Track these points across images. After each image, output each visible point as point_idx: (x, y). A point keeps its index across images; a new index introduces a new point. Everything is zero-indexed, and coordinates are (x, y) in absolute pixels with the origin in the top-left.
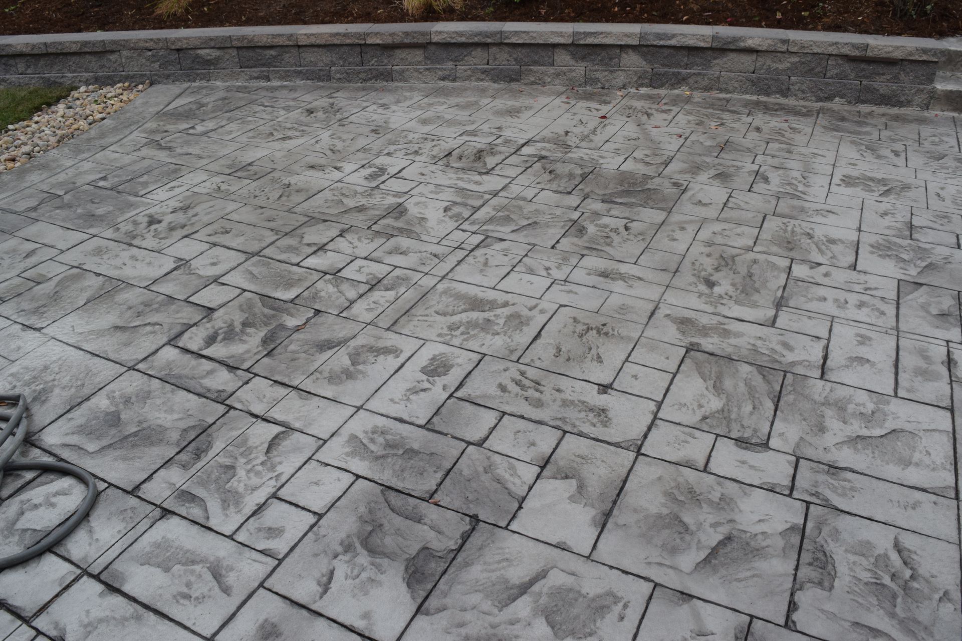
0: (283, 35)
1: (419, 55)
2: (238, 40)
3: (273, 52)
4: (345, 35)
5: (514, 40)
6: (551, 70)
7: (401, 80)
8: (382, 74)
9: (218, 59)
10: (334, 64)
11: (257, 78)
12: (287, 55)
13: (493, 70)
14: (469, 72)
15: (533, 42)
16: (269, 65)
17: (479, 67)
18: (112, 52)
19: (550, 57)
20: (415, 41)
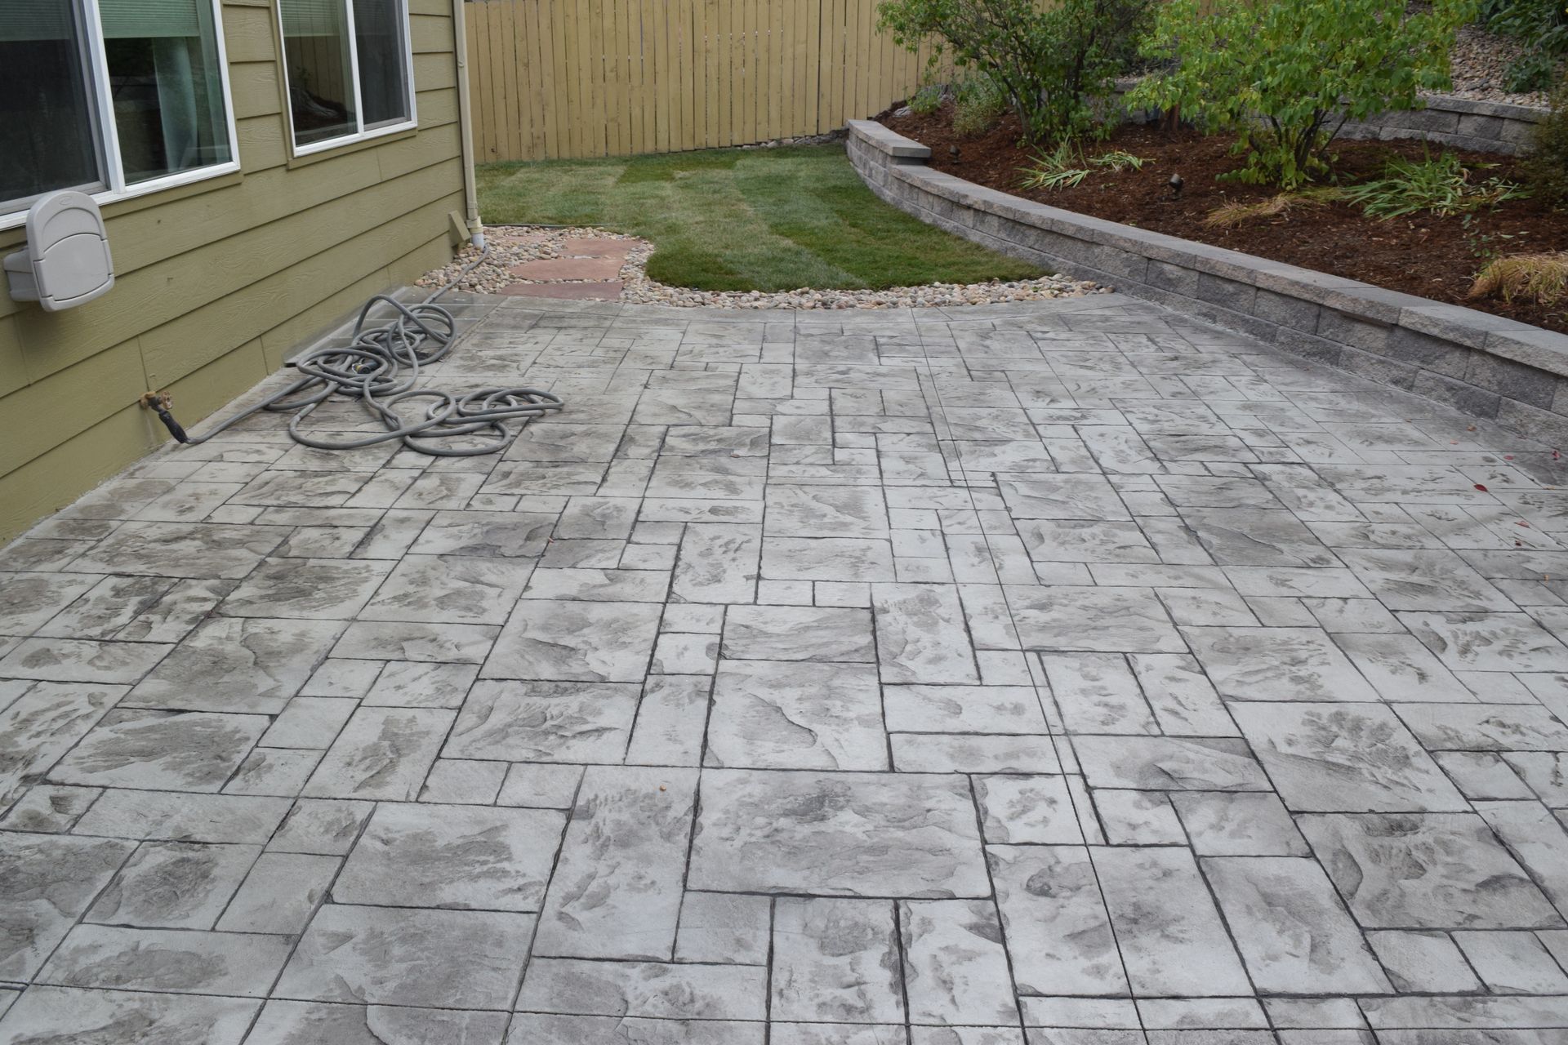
0: (1243, 268)
1: (1379, 338)
2: (1202, 262)
3: (1230, 288)
4: (1305, 286)
5: (1499, 351)
6: (1543, 415)
7: (1346, 368)
8: (1329, 352)
9: (1180, 279)
10: (1285, 323)
11: (1205, 315)
12: (1244, 296)
13: (1462, 388)
14: (1431, 383)
15: (1525, 361)
16: (1222, 301)
17: (1448, 379)
18: (1098, 244)
19: (1548, 394)
20: (1379, 317)
